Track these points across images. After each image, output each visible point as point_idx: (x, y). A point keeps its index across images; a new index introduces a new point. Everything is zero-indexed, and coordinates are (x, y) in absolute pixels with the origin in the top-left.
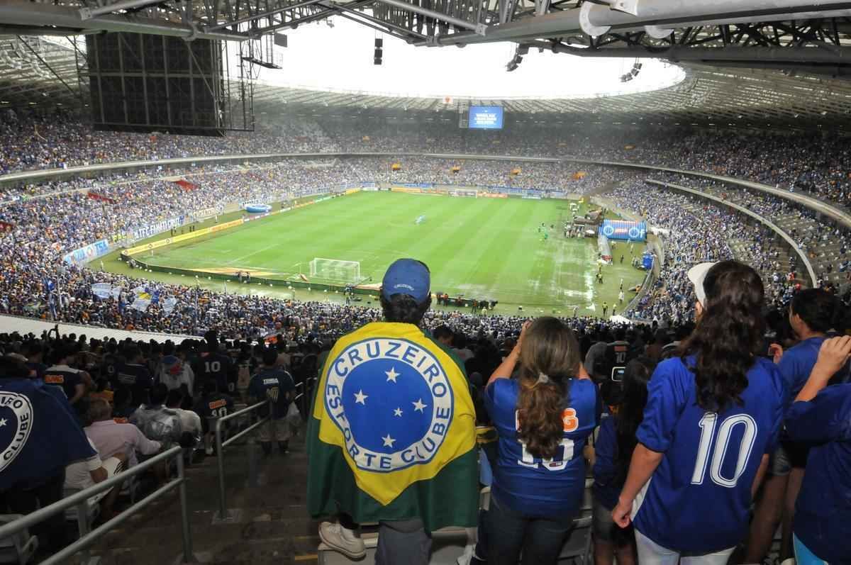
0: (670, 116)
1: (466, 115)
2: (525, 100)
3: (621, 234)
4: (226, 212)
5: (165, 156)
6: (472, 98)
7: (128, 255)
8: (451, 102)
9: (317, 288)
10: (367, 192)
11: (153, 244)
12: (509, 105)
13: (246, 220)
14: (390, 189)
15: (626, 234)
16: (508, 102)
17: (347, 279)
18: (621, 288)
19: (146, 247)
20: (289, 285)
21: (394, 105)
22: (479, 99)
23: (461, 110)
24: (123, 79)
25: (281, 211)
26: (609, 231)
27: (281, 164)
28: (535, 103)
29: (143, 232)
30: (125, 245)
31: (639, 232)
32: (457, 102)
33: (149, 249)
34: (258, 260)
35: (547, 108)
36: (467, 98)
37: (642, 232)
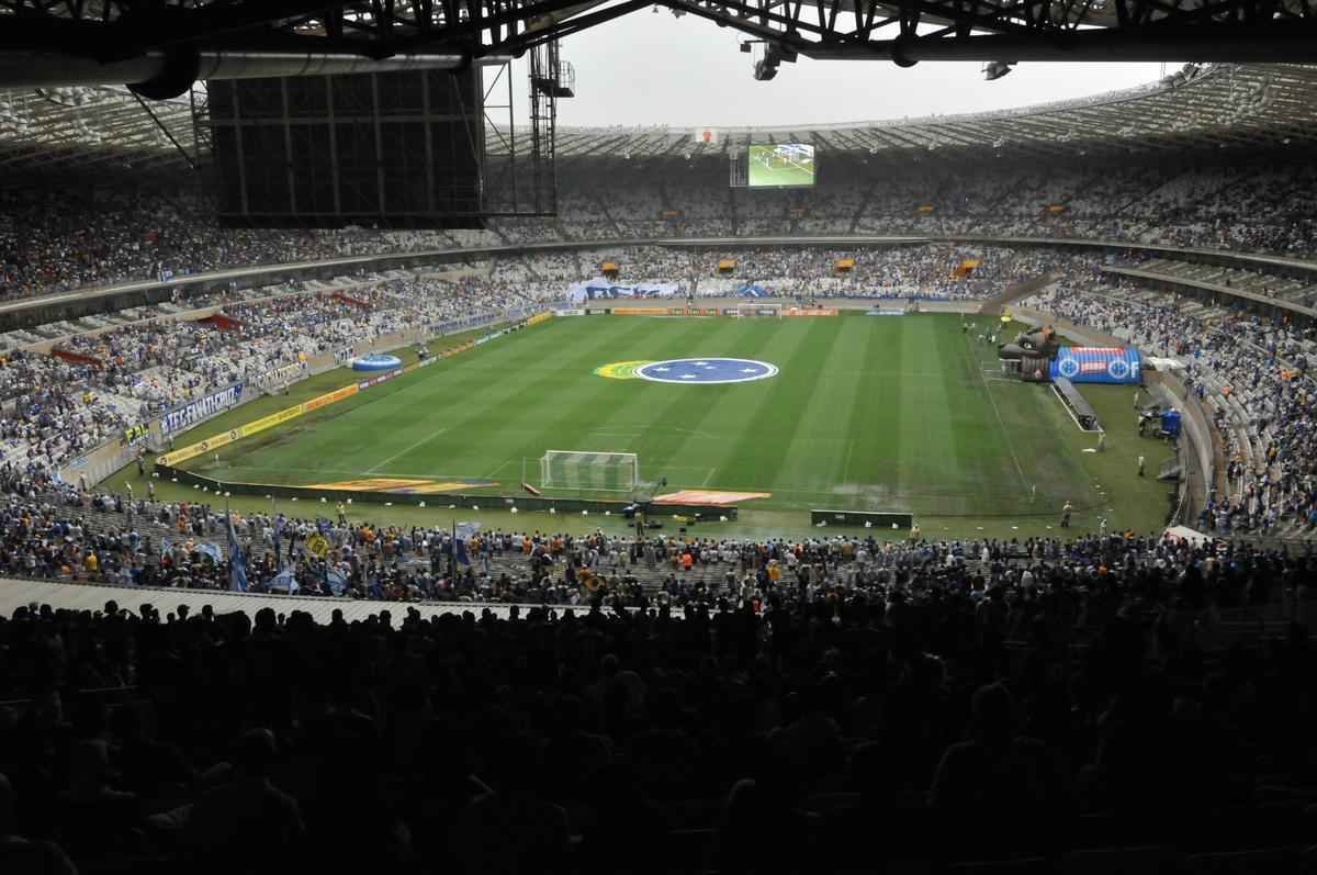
0: (1141, 145)
1: (743, 165)
2: (856, 130)
3: (1094, 373)
4: (315, 371)
5: (181, 271)
6: (754, 131)
7: (168, 464)
8: (714, 140)
9: (567, 507)
10: (563, 318)
11: (208, 441)
12: (823, 140)
13: (362, 386)
14: (608, 311)
15: (1105, 373)
16: (821, 134)
17: (615, 487)
18: (1141, 474)
19: (196, 449)
20: (510, 506)
21: (604, 150)
22: (769, 131)
23: (734, 152)
24: (288, 130)
25: (421, 364)
26: (1069, 368)
27: (394, 274)
28: (876, 132)
29: (176, 421)
30: (151, 447)
31: (1127, 366)
32: (724, 137)
33: (201, 452)
34: (419, 461)
35: (898, 142)
36: (744, 131)
37: (1134, 366)
